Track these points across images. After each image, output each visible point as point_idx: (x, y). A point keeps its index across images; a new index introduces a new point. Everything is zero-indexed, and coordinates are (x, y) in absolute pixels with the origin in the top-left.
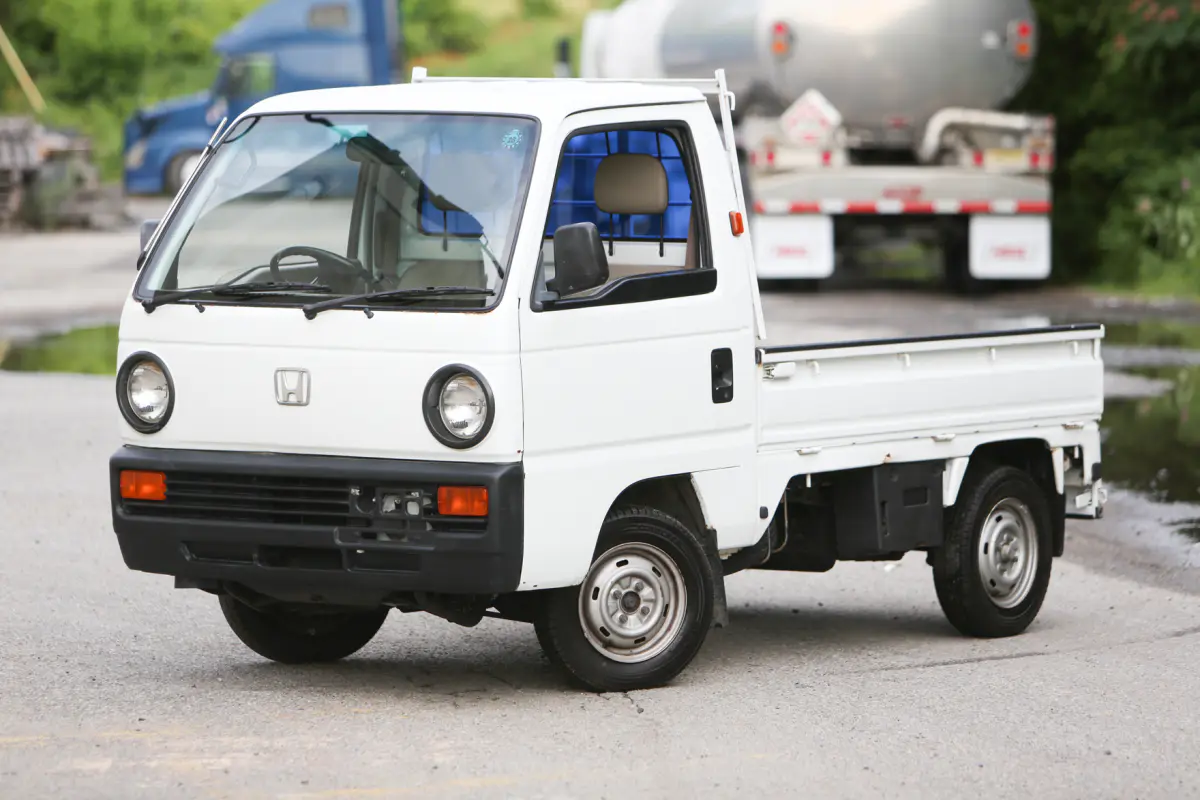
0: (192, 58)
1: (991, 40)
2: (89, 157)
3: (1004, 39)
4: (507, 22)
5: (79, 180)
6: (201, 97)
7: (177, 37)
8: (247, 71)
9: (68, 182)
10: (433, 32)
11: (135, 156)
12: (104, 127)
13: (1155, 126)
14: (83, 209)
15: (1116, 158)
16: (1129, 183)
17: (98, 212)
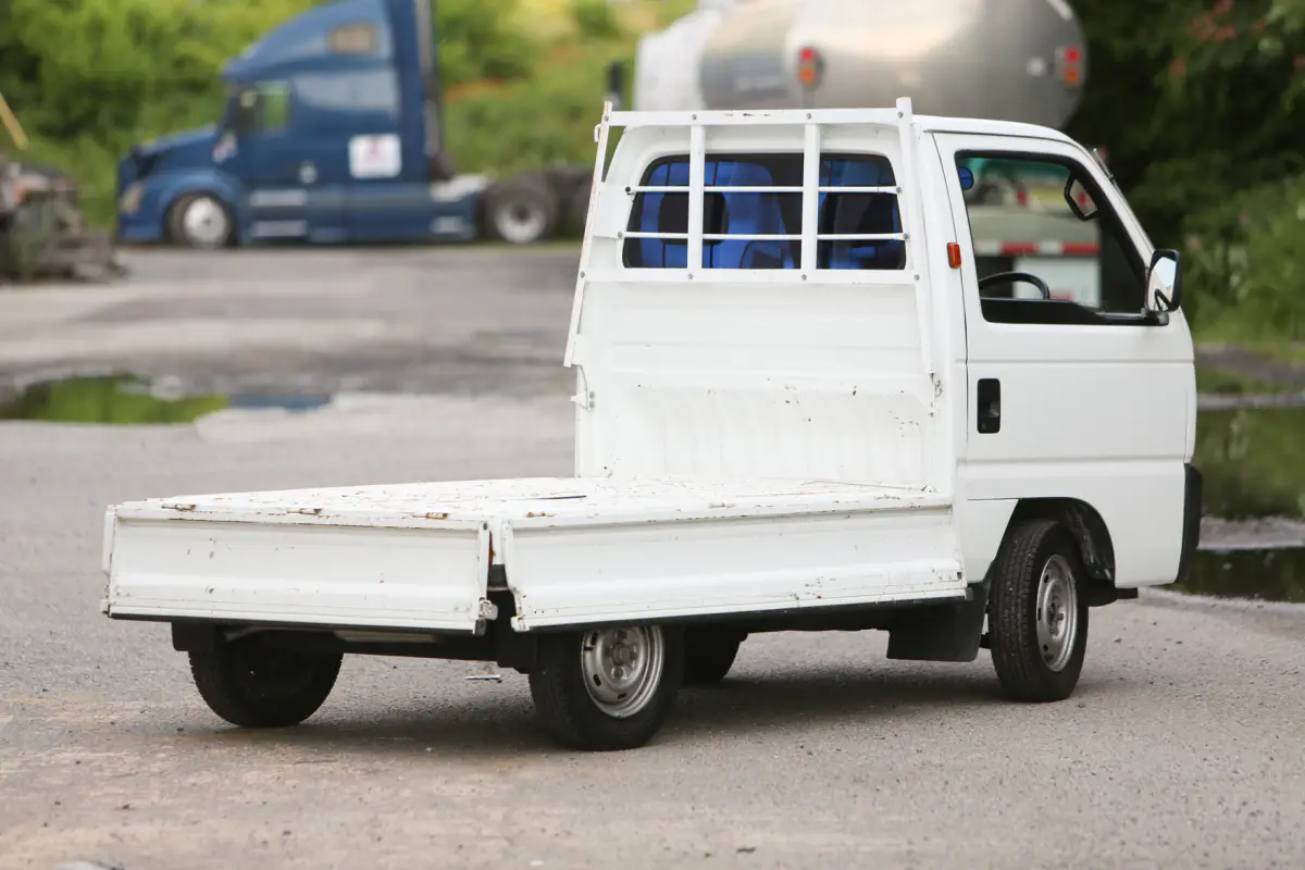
0: (197, 87)
1: (1037, 67)
2: (73, 199)
3: (1051, 66)
4: (561, 43)
5: (62, 225)
6: (207, 131)
7: (180, 63)
8: (261, 101)
9: (46, 228)
10: (473, 55)
11: (131, 200)
12: (95, 167)
13: (1218, 158)
14: (65, 258)
15: (1176, 193)
16: (1188, 220)
17: (83, 261)
